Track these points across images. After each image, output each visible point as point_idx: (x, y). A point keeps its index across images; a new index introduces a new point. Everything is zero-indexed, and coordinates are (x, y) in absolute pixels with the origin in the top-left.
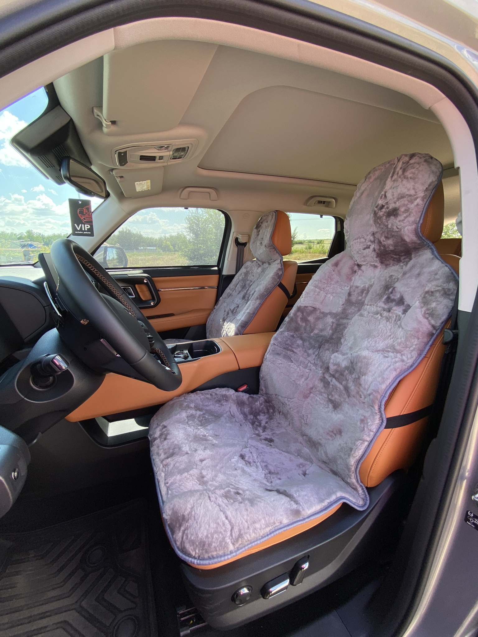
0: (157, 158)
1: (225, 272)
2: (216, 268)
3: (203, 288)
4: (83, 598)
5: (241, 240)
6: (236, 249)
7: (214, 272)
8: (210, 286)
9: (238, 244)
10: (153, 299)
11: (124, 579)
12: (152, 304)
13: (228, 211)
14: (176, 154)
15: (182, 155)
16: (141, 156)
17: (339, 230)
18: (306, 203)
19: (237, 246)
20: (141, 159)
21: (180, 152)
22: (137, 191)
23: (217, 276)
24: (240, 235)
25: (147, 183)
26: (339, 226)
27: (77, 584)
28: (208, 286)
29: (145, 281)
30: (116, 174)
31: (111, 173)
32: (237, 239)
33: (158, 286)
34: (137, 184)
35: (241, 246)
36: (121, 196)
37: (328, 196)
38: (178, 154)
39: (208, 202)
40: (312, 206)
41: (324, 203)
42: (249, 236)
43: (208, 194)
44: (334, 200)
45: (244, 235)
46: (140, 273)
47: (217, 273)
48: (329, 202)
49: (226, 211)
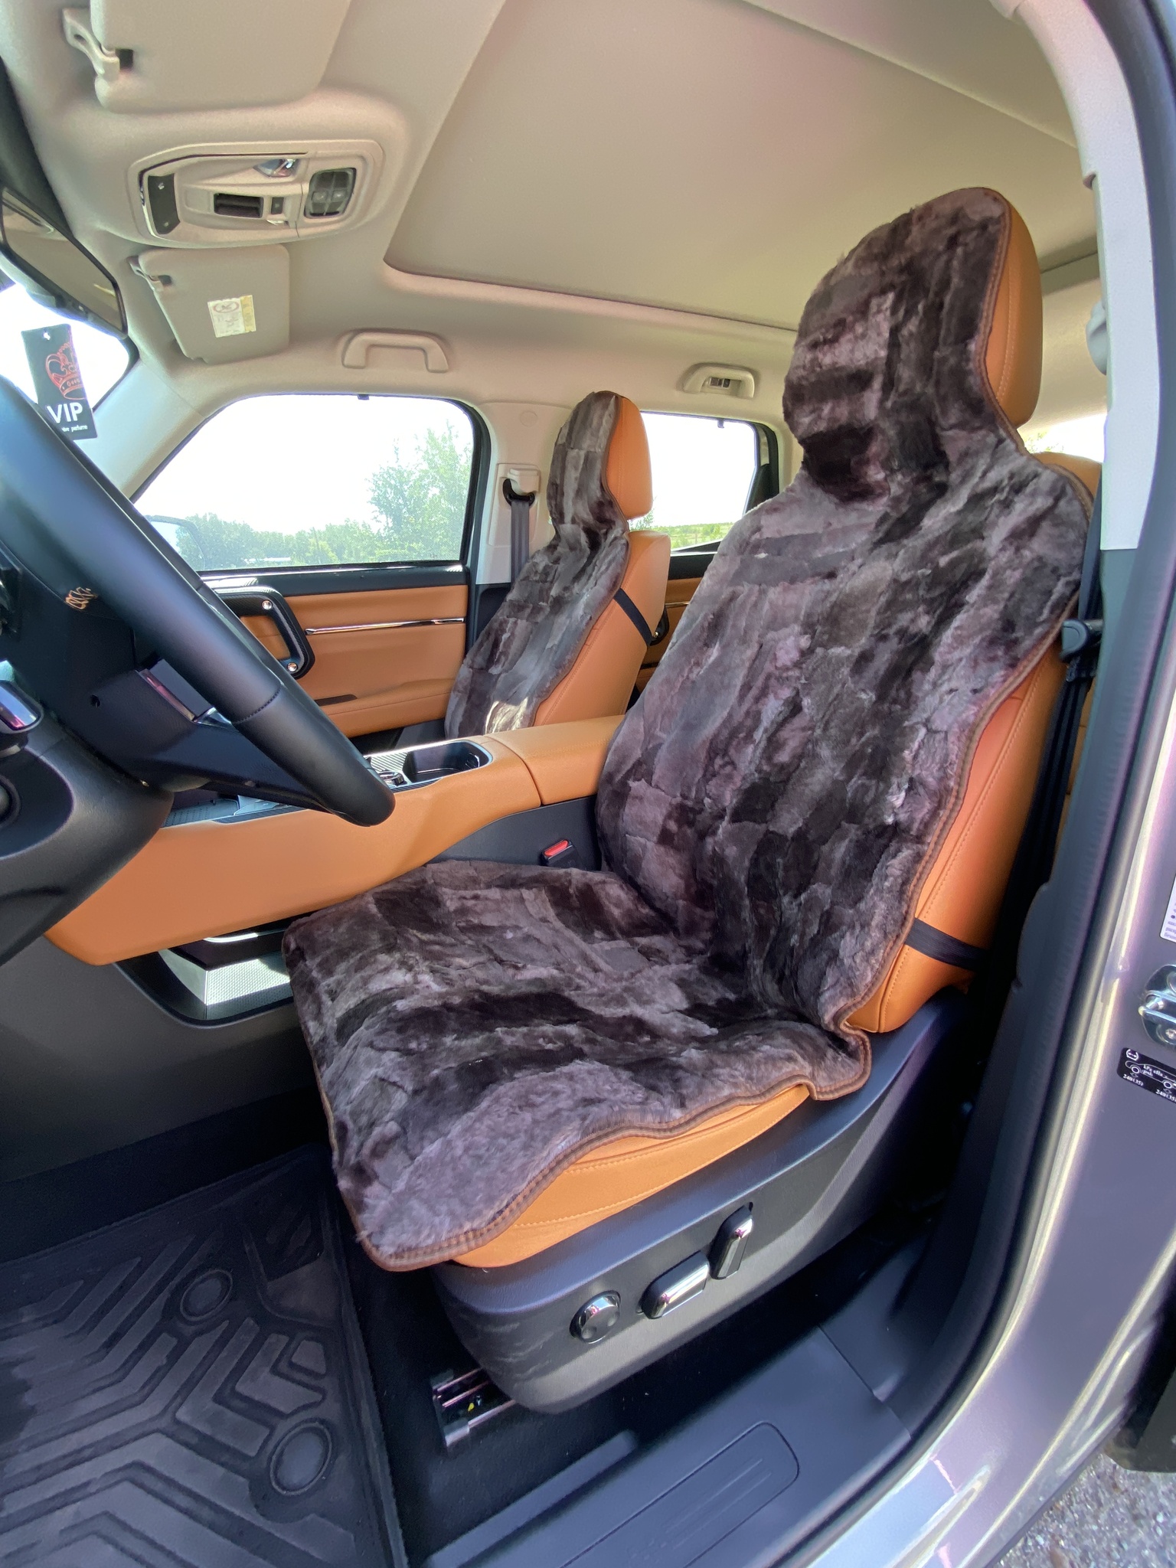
0: (266, 206)
1: (482, 578)
2: (459, 568)
3: (426, 622)
4: (179, 1400)
5: (517, 487)
6: (508, 511)
7: (451, 579)
8: (447, 614)
9: (510, 497)
10: (294, 654)
11: (284, 1339)
12: (292, 669)
13: (477, 404)
14: (320, 197)
15: (338, 204)
16: (219, 197)
17: (765, 461)
18: (681, 384)
19: (510, 503)
20: (218, 208)
21: (332, 189)
22: (219, 335)
23: (463, 589)
24: (516, 472)
25: (244, 306)
26: (765, 449)
27: (159, 1369)
28: (440, 616)
29: (266, 606)
30: (148, 266)
31: (134, 268)
32: (507, 485)
33: (303, 619)
34: (215, 308)
35: (520, 504)
36: (173, 357)
37: (738, 363)
38: (326, 198)
39: (423, 378)
40: (696, 392)
41: (726, 385)
42: (539, 473)
43: (421, 353)
44: (750, 376)
45: (525, 472)
46: (250, 585)
47: (463, 581)
48: (739, 382)
49: (472, 402)
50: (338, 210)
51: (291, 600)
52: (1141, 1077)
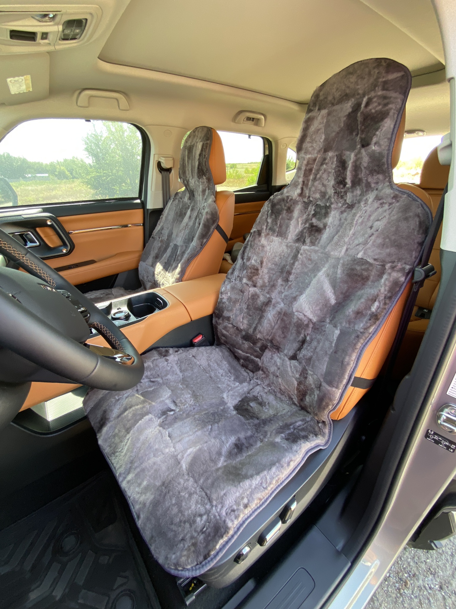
0: (39, 36)
1: (150, 206)
2: (138, 201)
3: (126, 226)
5: (164, 165)
6: (160, 176)
8: (135, 223)
9: (161, 169)
10: (65, 245)
12: (64, 251)
13: (144, 126)
15: (77, 34)
16: (12, 31)
17: (267, 153)
18: (234, 119)
19: (161, 172)
20: (12, 37)
21: (74, 28)
23: (141, 211)
24: (163, 158)
25: (26, 80)
26: (267, 148)
28: (132, 223)
29: (49, 223)
32: (159, 164)
33: (68, 227)
34: (10, 81)
35: (166, 173)
37: (258, 111)
38: (71, 31)
39: (117, 113)
40: (241, 124)
41: (253, 121)
42: (174, 159)
43: (116, 101)
44: (263, 117)
45: (167, 159)
46: (39, 213)
47: (141, 207)
48: (258, 120)
49: (142, 125)
50: (77, 37)
51: (59, 218)
52: (433, 439)
